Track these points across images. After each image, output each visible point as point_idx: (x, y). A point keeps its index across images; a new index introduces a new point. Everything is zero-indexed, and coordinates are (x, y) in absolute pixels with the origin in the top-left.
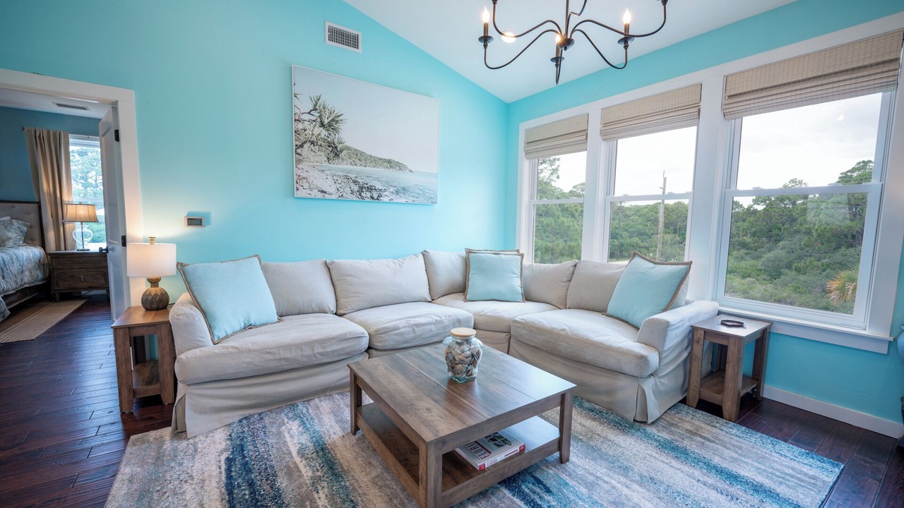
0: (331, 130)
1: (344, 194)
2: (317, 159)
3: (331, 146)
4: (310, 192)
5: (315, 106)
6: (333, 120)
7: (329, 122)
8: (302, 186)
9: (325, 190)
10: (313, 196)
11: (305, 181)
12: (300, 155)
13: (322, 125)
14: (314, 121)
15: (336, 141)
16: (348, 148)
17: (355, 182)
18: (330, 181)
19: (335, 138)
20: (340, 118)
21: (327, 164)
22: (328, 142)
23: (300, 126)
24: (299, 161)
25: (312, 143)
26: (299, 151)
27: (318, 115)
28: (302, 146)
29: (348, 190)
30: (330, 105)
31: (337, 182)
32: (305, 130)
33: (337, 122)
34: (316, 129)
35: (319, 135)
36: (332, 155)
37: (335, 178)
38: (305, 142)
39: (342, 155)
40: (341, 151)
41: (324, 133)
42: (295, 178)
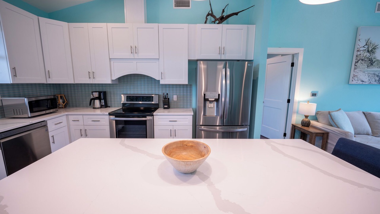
0: (371, 53)
1: (372, 82)
2: (363, 67)
3: (370, 61)
4: (357, 82)
5: (367, 43)
6: (373, 48)
7: (371, 50)
8: (355, 79)
9: (363, 80)
10: (358, 83)
11: (356, 77)
12: (356, 66)
13: (368, 51)
14: (365, 50)
15: (373, 58)
16: (378, 60)
17: (377, 76)
18: (367, 76)
19: (372, 56)
20: (377, 47)
21: (367, 69)
22: (369, 59)
23: (359, 53)
24: (355, 69)
25: (362, 60)
26: (356, 64)
27: (367, 47)
28: (358, 62)
29: (374, 80)
30: (373, 42)
31: (369, 77)
32: (360, 55)
33: (375, 49)
34: (365, 53)
35: (366, 56)
36: (370, 64)
37: (369, 75)
38: (359, 60)
39: (374, 64)
40: (374, 62)
41: (368, 54)
42: (352, 76)
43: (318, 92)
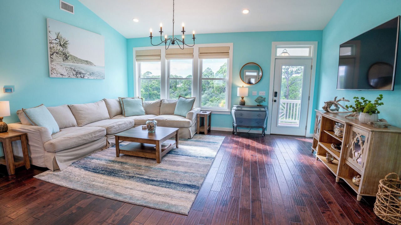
0: (64, 47)
1: (70, 76)
2: (59, 60)
3: (64, 55)
4: (57, 75)
5: (57, 37)
6: (65, 43)
7: (63, 44)
8: (54, 72)
9: (63, 74)
10: (58, 77)
11: (55, 70)
12: (52, 58)
13: (61, 45)
14: (57, 43)
15: (66, 52)
16: (71, 56)
17: (74, 70)
18: (65, 70)
19: (66, 51)
20: (67, 42)
21: (63, 62)
22: (63, 53)
23: (52, 45)
24: (52, 61)
25: (57, 53)
26: (52, 57)
27: (59, 41)
28: (53, 54)
29: (72, 74)
30: (63, 37)
31: (67, 70)
32: (54, 47)
33: (66, 44)
34: (58, 47)
35: (59, 49)
36: (65, 58)
37: (66, 68)
38: (54, 53)
39: (69, 58)
40: (68, 57)
41: (61, 49)
42: (50, 69)
43: (13, 86)
